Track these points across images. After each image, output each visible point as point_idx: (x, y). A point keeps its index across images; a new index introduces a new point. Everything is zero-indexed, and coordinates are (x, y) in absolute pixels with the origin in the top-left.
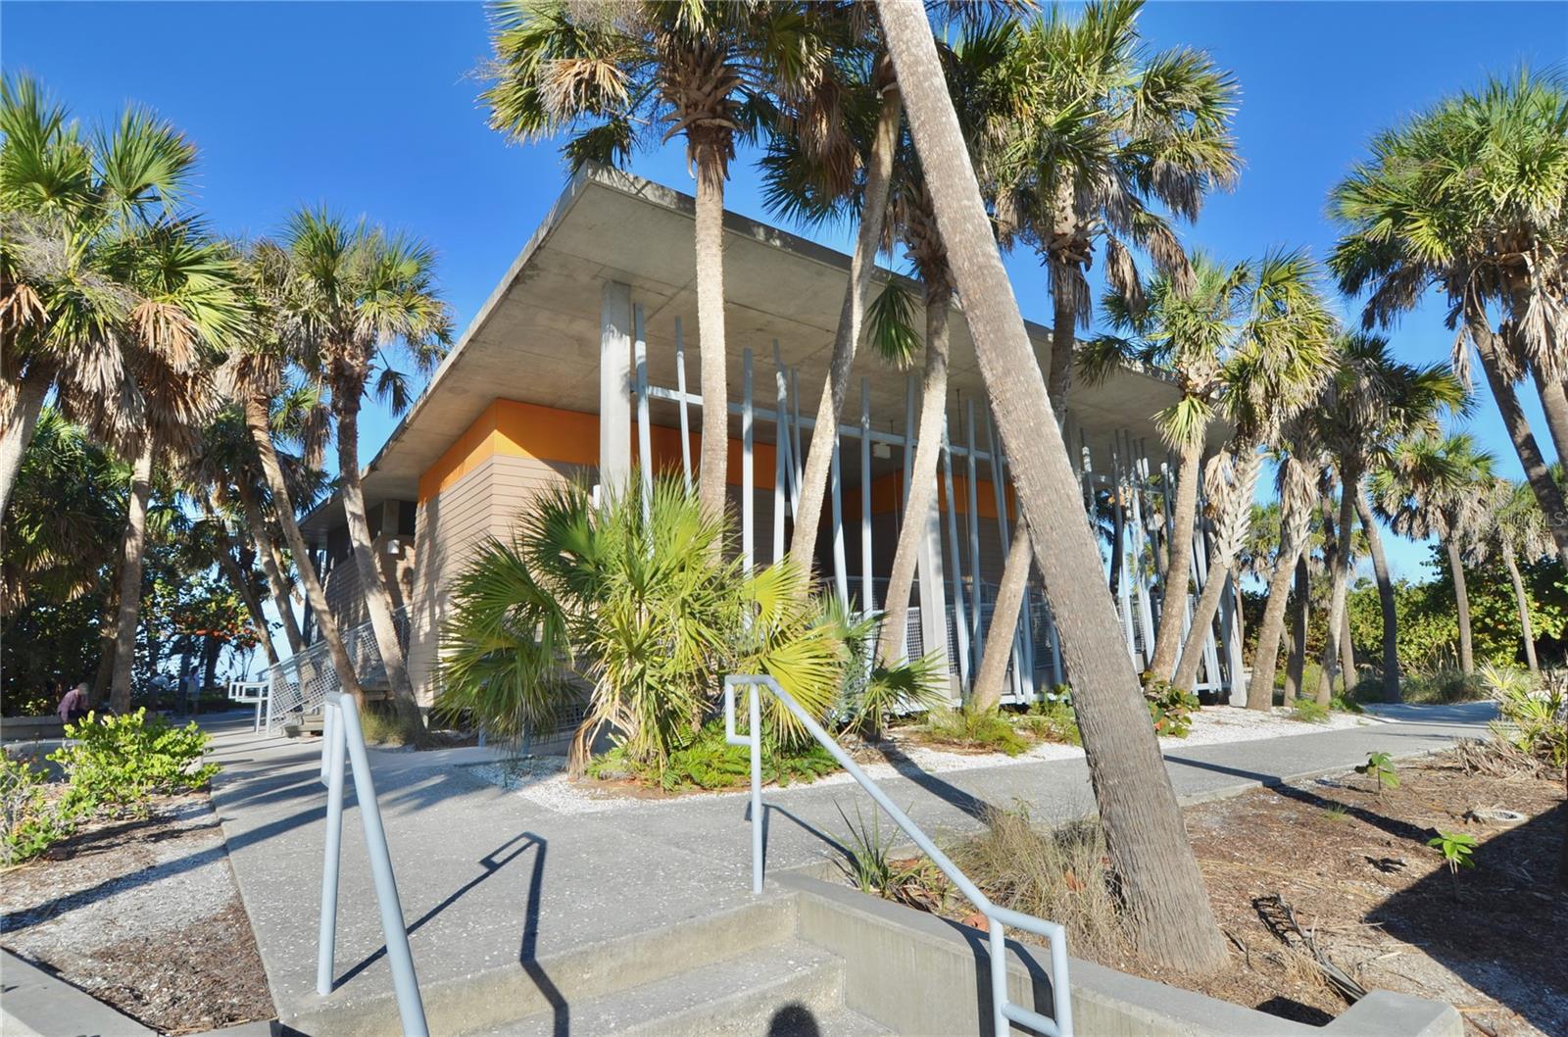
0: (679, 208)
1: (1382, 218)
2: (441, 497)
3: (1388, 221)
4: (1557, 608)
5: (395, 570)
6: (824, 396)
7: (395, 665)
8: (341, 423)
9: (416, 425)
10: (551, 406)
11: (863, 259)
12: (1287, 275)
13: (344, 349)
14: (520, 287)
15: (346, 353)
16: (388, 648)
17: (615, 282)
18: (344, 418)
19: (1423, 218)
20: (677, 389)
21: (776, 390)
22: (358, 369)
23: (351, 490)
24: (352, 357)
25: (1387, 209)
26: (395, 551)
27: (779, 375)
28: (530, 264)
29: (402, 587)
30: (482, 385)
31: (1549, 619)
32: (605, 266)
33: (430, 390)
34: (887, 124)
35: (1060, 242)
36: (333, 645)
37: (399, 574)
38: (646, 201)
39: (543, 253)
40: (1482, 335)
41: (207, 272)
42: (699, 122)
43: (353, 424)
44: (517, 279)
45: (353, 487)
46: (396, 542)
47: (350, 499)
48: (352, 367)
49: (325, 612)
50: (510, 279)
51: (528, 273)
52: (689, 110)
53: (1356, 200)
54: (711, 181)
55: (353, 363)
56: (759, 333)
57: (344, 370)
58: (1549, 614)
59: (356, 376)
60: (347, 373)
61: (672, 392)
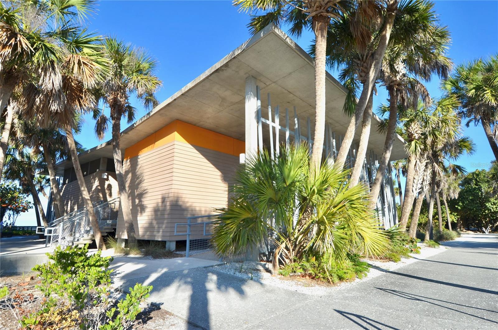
0: (295, 49)
1: (472, 89)
2: (139, 157)
3: (474, 90)
4: (456, 213)
5: (104, 184)
6: (351, 124)
7: (130, 222)
8: (115, 123)
9: (137, 128)
10: (195, 125)
11: (375, 74)
12: (448, 103)
13: (118, 94)
14: (216, 74)
15: (119, 96)
16: (127, 215)
17: (252, 76)
18: (116, 121)
19: (488, 90)
20: (268, 120)
21: (295, 125)
22: (123, 102)
23: (117, 150)
24: (121, 98)
25: (474, 86)
26: (105, 177)
27: (296, 119)
28: (226, 65)
29: (107, 191)
30: (175, 114)
31: (454, 216)
32: (253, 69)
33: (151, 114)
34: (390, 25)
35: (395, 82)
36: (91, 213)
37: (106, 186)
38: (286, 43)
39: (234, 60)
40: (488, 129)
41: (92, 48)
42: (321, 14)
43: (119, 124)
44: (217, 71)
45: (118, 149)
46: (106, 174)
47: (117, 154)
48: (121, 101)
49: (88, 199)
50: (213, 70)
51: (223, 68)
52: (317, 9)
53: (450, 85)
54: (324, 36)
55: (121, 100)
56: (288, 103)
57: (117, 102)
58: (454, 215)
59: (121, 105)
60: (118, 104)
61: (267, 120)
